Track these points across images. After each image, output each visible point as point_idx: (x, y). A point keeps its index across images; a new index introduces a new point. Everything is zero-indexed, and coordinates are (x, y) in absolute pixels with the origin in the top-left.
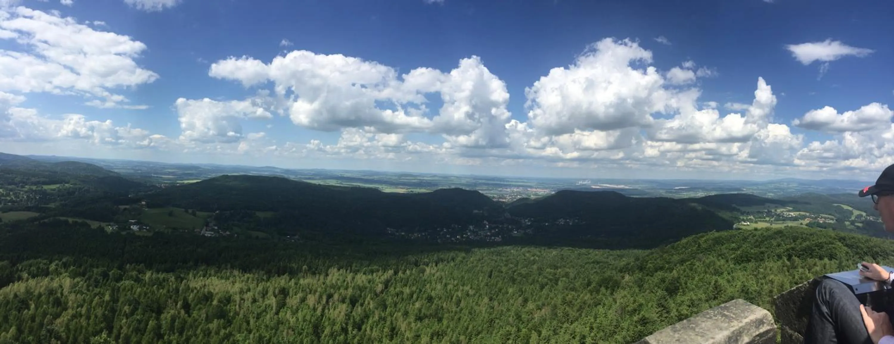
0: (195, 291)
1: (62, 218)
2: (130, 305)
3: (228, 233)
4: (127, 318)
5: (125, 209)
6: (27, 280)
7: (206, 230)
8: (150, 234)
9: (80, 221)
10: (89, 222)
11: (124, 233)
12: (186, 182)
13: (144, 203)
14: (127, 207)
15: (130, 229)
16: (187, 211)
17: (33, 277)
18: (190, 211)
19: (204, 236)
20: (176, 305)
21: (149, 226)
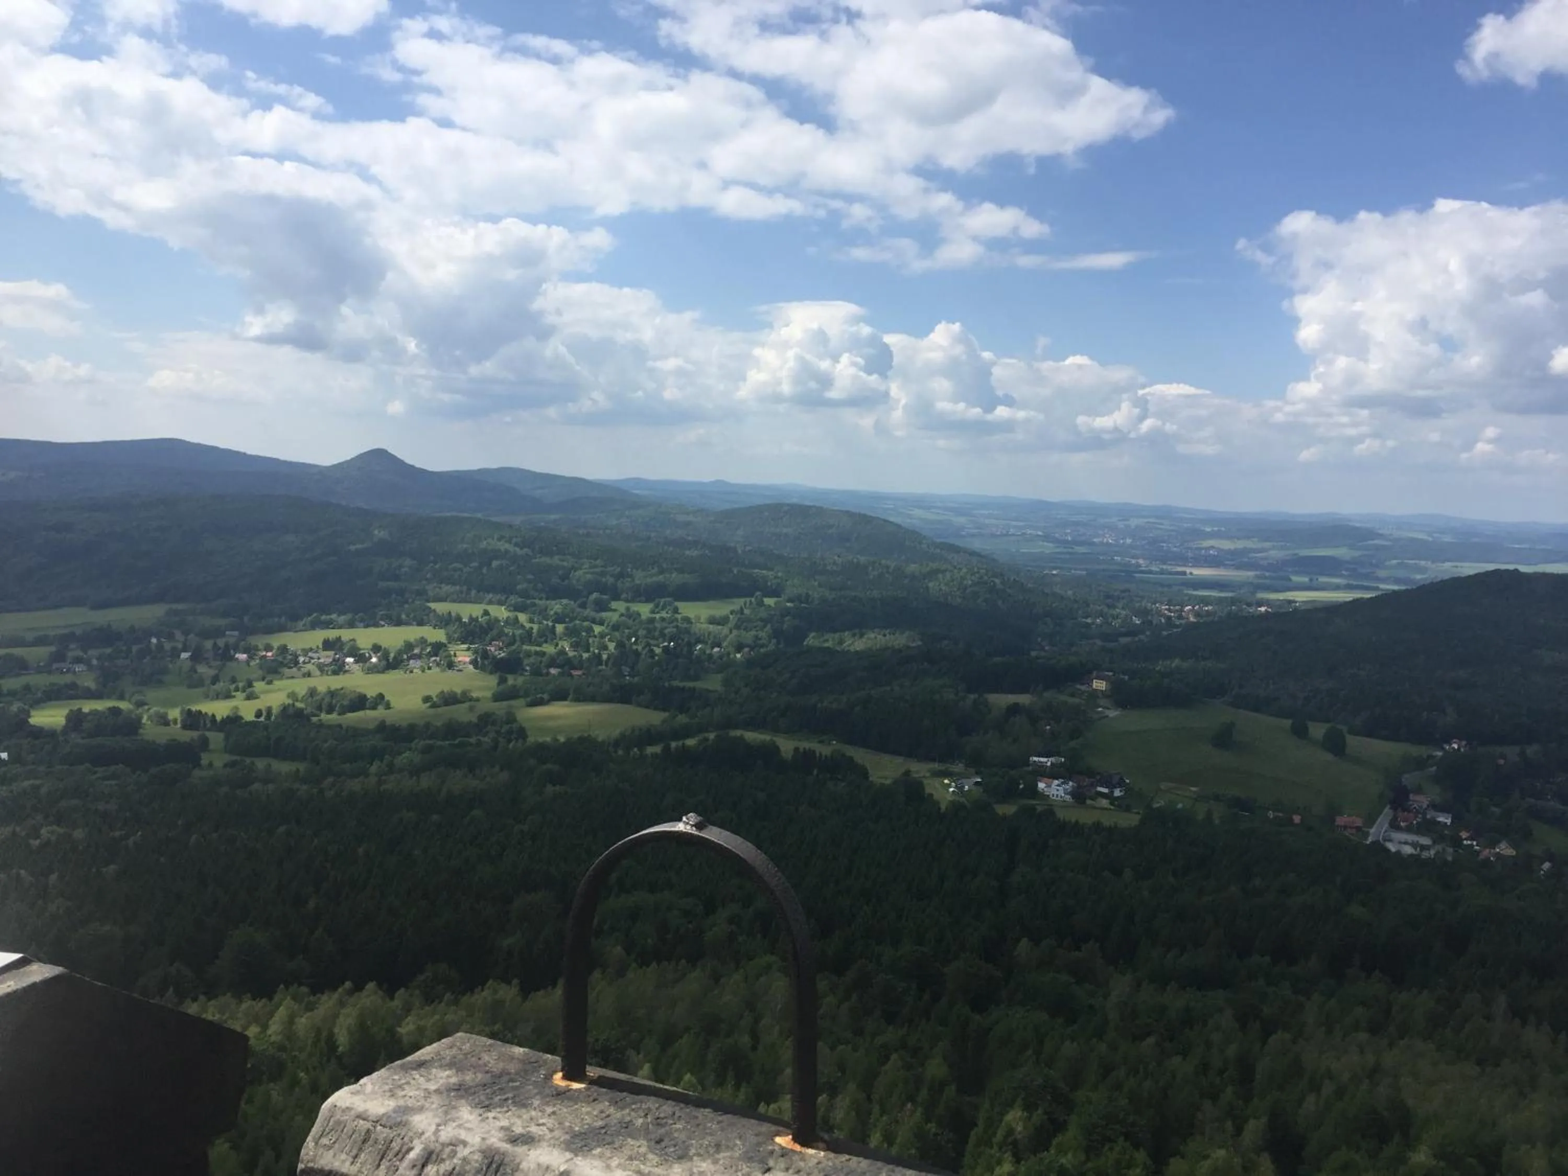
0: (1328, 1089)
1: (751, 736)
2: (1029, 1107)
3: (1505, 849)
4: (1018, 1160)
5: (1014, 709)
6: (621, 972)
7: (1394, 825)
8: (1129, 820)
9: (824, 749)
10: (859, 755)
11: (1006, 809)
12: (1301, 597)
13: (1099, 685)
14: (1024, 699)
15: (1033, 792)
16: (1300, 732)
17: (644, 962)
18: (1318, 730)
19: (1378, 848)
20: (1239, 1131)
21: (1121, 783)
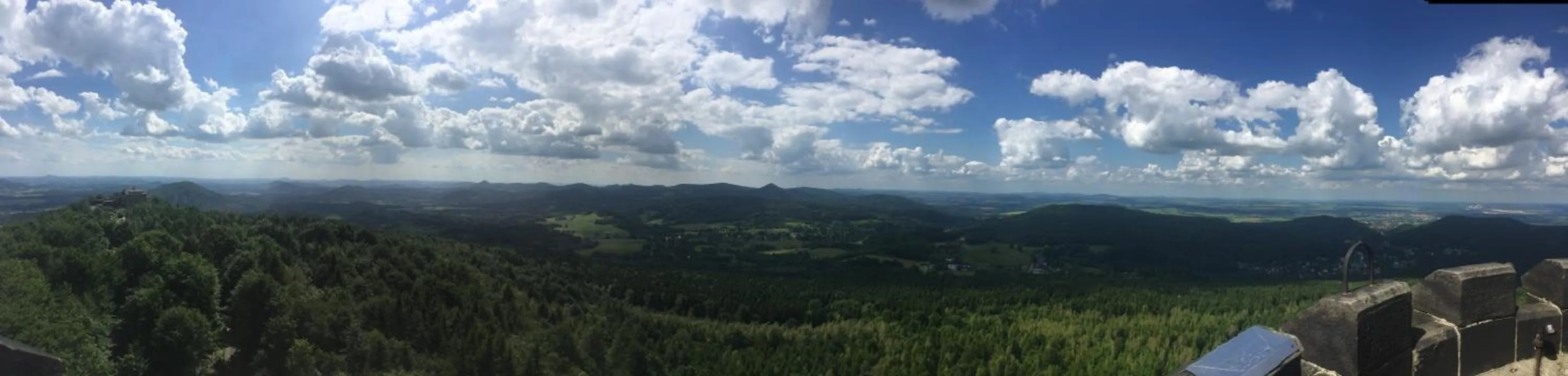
0: (1026, 335)
1: (873, 257)
2: (951, 352)
3: (1058, 270)
4: (949, 367)
5: (941, 247)
6: (840, 322)
7: (1035, 267)
8: (972, 274)
9: (891, 259)
10: (901, 260)
11: (941, 273)
12: (1009, 214)
13: (963, 239)
14: (943, 244)
15: (947, 268)
16: (1012, 247)
17: (846, 319)
18: (1016, 246)
19: (1031, 273)
20: (1005, 350)
21: (969, 264)
